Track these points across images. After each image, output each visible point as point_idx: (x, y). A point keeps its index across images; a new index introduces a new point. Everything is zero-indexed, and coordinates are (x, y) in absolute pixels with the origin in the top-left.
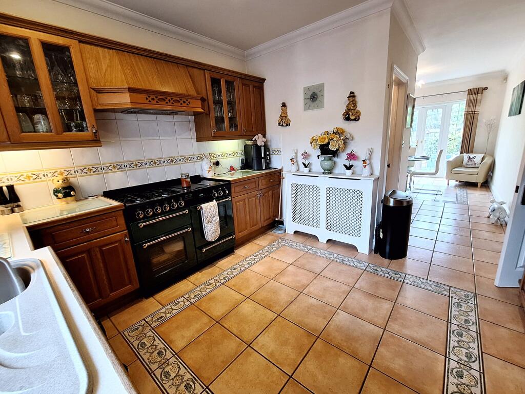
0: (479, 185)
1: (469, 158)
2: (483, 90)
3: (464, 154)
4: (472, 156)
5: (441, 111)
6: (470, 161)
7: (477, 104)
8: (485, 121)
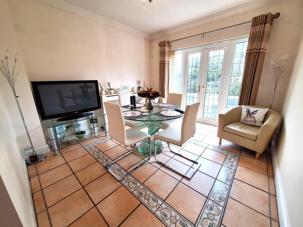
0: (257, 156)
1: (248, 112)
2: (272, 18)
3: (243, 106)
4: (252, 109)
5: (222, 52)
6: (249, 117)
7: (264, 39)
8: (272, 63)
